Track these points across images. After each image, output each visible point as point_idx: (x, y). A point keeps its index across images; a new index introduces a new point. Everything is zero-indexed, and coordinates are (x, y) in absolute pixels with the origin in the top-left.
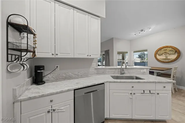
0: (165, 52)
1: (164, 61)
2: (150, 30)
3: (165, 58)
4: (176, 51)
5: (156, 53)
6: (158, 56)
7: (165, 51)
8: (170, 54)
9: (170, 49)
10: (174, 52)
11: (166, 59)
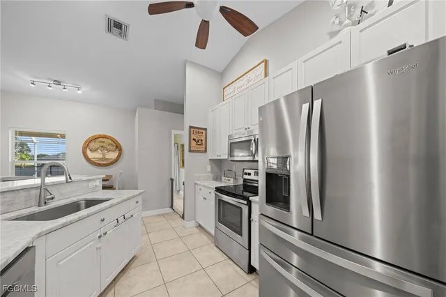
0: (102, 147)
1: (99, 162)
2: (79, 92)
3: (101, 156)
4: (117, 147)
5: (87, 145)
6: (88, 152)
7: (102, 144)
8: (109, 151)
9: (110, 141)
10: (114, 148)
11: (104, 159)
